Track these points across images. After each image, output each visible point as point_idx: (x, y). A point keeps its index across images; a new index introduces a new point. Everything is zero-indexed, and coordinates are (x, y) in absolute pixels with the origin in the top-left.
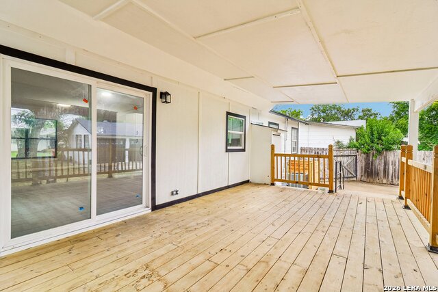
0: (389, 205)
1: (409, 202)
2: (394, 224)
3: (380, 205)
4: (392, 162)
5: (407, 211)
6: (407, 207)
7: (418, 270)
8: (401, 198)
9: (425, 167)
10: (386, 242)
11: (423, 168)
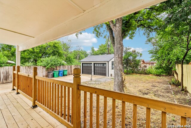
0: (9, 95)
1: (19, 91)
2: (15, 104)
3: (5, 97)
4: (3, 72)
5: (19, 95)
6: (18, 93)
7: (33, 119)
8: (14, 89)
9: (29, 75)
10: (16, 115)
11: (27, 76)
